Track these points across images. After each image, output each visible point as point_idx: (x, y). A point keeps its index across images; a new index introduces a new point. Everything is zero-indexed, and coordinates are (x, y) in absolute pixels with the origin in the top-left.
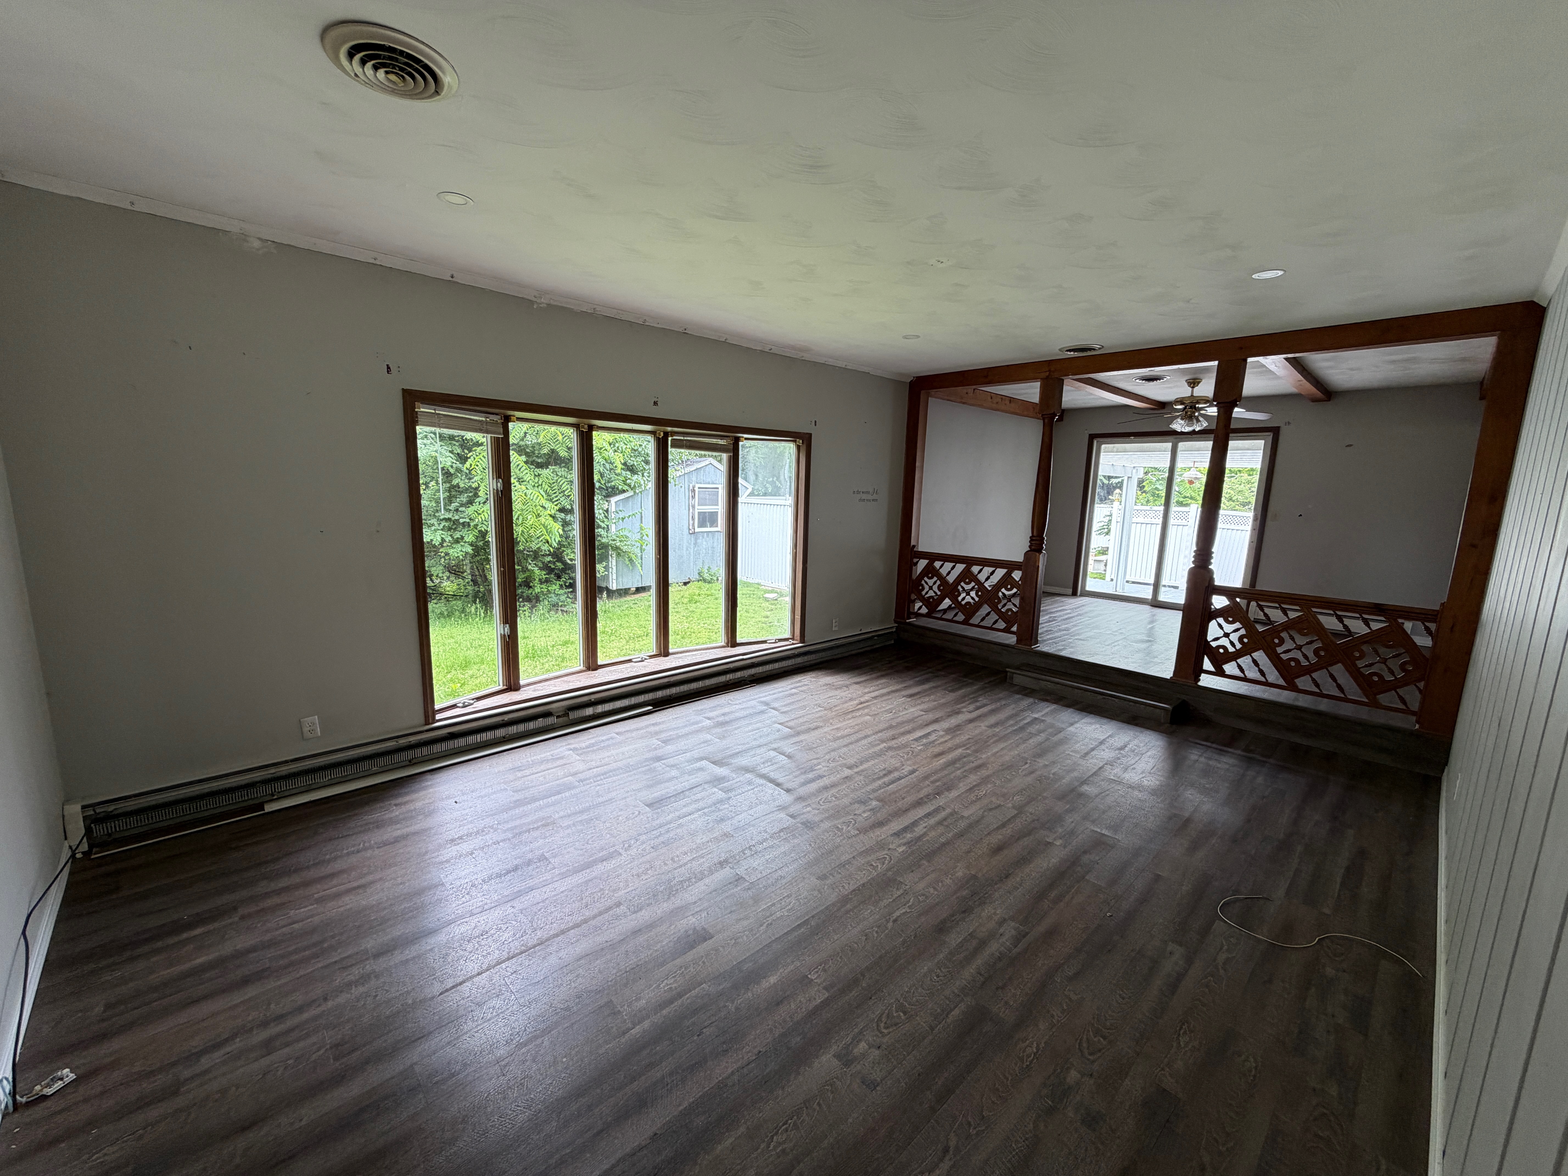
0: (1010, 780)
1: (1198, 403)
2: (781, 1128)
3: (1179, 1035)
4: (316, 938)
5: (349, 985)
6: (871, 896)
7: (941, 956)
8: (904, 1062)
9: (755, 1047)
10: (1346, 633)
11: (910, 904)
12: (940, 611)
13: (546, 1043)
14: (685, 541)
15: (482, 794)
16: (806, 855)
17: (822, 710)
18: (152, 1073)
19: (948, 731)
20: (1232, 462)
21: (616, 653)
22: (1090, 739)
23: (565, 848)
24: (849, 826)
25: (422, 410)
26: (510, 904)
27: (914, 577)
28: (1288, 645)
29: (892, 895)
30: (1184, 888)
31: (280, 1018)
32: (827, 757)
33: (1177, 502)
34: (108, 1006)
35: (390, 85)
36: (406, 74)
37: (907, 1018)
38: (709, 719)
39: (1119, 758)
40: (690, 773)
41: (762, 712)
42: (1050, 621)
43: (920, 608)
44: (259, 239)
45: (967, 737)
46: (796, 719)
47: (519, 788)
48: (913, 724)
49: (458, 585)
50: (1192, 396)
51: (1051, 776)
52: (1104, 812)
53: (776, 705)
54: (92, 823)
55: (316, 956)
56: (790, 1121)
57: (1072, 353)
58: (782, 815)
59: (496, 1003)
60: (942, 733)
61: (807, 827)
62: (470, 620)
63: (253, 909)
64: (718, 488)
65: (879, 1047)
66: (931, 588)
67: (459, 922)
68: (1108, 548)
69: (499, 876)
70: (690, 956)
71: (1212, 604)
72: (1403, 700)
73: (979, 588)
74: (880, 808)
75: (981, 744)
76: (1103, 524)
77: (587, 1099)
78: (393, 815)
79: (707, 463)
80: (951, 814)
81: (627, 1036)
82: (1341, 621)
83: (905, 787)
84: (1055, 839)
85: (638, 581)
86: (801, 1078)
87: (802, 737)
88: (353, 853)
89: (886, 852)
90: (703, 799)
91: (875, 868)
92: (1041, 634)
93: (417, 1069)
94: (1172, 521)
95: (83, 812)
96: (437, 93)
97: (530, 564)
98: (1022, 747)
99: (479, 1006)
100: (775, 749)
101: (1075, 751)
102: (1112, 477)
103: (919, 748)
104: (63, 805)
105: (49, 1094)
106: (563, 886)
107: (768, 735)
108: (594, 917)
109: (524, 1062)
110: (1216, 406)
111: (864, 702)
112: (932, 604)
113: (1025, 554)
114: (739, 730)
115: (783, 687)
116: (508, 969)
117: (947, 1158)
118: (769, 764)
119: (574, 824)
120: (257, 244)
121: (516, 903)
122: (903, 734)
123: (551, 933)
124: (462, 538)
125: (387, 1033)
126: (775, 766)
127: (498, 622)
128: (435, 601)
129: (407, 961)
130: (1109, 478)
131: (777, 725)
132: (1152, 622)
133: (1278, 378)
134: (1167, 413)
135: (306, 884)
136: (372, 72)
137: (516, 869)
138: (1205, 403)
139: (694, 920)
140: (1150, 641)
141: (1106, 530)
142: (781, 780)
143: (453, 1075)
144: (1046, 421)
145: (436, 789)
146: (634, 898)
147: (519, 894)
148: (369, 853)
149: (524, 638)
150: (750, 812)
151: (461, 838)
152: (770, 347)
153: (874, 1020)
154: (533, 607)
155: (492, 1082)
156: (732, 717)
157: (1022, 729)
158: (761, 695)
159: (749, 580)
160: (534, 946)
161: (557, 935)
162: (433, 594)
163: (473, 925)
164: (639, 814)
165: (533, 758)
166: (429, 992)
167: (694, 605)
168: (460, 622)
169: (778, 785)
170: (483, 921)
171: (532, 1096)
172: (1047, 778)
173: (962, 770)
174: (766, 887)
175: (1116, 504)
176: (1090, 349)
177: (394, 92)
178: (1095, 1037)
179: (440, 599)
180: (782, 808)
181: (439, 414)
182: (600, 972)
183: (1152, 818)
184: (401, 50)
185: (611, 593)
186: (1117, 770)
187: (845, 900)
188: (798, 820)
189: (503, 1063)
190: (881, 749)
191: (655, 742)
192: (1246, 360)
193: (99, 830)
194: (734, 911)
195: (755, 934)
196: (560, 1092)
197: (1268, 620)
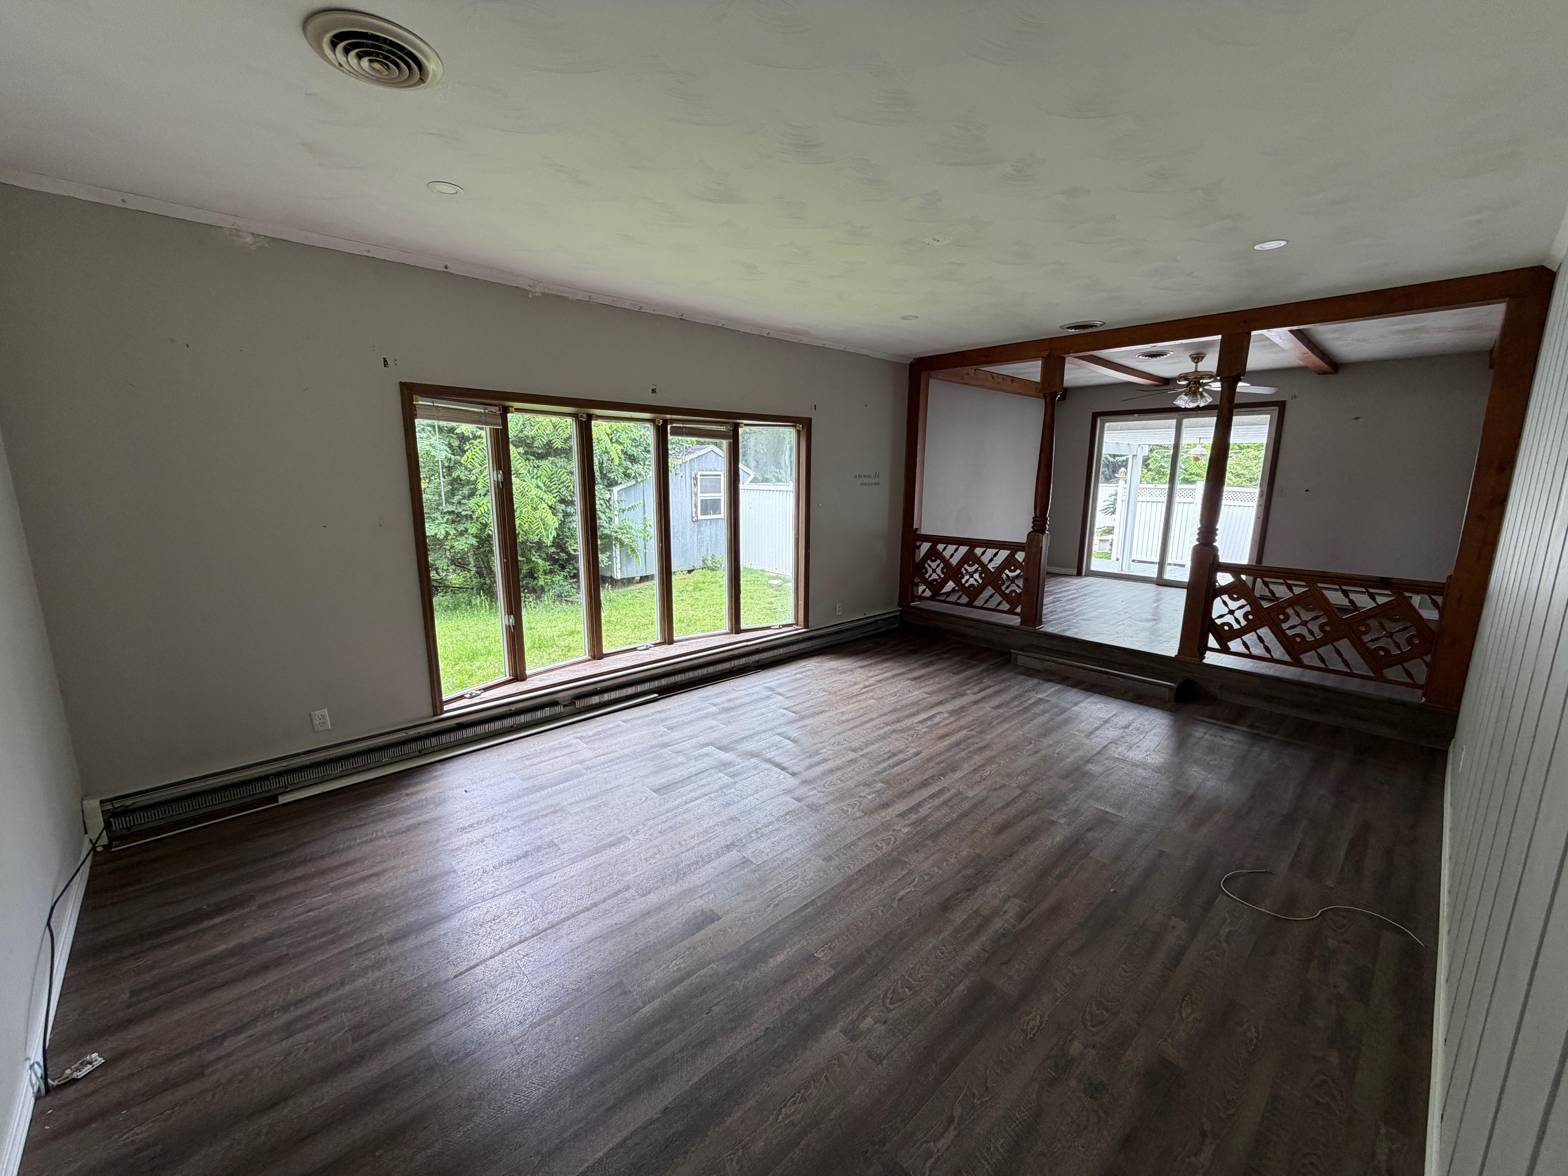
0: (1015, 760)
1: (1202, 378)
2: (789, 1100)
3: (1181, 1006)
4: (332, 925)
5: (365, 970)
6: (876, 877)
7: (946, 933)
8: (910, 1036)
9: (763, 1024)
10: (1351, 608)
11: (915, 883)
12: (944, 594)
13: (559, 1023)
14: (688, 528)
15: (491, 783)
16: (811, 837)
17: (826, 695)
18: (178, 1056)
19: (952, 713)
20: (1236, 437)
21: (621, 642)
22: (1095, 718)
23: (574, 834)
24: (854, 808)
25: (420, 403)
26: (521, 889)
27: (917, 560)
28: (1294, 621)
29: (897, 875)
30: (1187, 864)
31: (297, 1003)
32: (832, 740)
33: (1182, 479)
34: (134, 993)
35: (373, 73)
36: (389, 62)
37: (912, 994)
38: (714, 705)
39: (1123, 737)
40: (696, 759)
41: (768, 698)
42: (1054, 602)
43: (924, 591)
44: (252, 234)
45: (972, 718)
46: (801, 703)
47: (528, 776)
48: (918, 707)
49: (464, 577)
50: (1196, 371)
51: (1056, 755)
52: (1108, 791)
53: (781, 690)
54: (110, 817)
55: (333, 942)
56: (797, 1094)
57: (1073, 330)
58: (788, 798)
59: (507, 984)
60: (946, 715)
61: (812, 809)
62: (476, 612)
63: (269, 898)
64: (720, 475)
65: (885, 1022)
66: (934, 571)
67: (471, 908)
68: (1113, 527)
69: (510, 862)
70: (699, 936)
71: (1216, 581)
72: (1409, 674)
73: (982, 569)
74: (885, 790)
75: (985, 725)
76: (1108, 503)
77: (599, 1075)
78: (405, 804)
79: (709, 450)
80: (956, 795)
81: (637, 1015)
82: (1347, 596)
83: (910, 769)
84: (1059, 818)
85: (642, 570)
86: (808, 1053)
87: (806, 722)
88: (366, 842)
89: (891, 833)
90: (709, 784)
91: (880, 849)
92: (1046, 614)
93: (434, 1049)
94: (1177, 499)
95: (101, 807)
96: (422, 80)
97: (534, 555)
98: (1027, 727)
99: (493, 988)
100: (780, 734)
101: (1078, 731)
102: (1117, 456)
103: (924, 730)
104: (82, 800)
105: (79, 1077)
106: (573, 870)
107: (773, 720)
108: (604, 901)
109: (538, 1040)
110: (1219, 381)
111: (869, 686)
112: (936, 587)
113: (1028, 535)
114: (744, 716)
115: (787, 673)
116: (520, 952)
117: (952, 1127)
118: (774, 748)
119: (582, 811)
120: (249, 239)
121: (527, 888)
122: (907, 717)
123: (562, 916)
124: (466, 530)
125: (404, 1015)
126: (781, 751)
127: (503, 613)
128: (441, 594)
129: (422, 946)
130: (1114, 456)
131: (781, 710)
132: (1157, 601)
133: (1283, 350)
134: (1170, 390)
135: (322, 873)
136: (355, 61)
137: (526, 855)
138: (1210, 378)
139: (702, 902)
140: (1155, 620)
141: (1112, 509)
142: (786, 765)
143: (468, 1055)
144: (1048, 400)
145: (446, 779)
146: (642, 881)
147: (530, 879)
148: (381, 842)
149: (531, 629)
150: (756, 796)
151: (471, 826)
152: (767, 331)
153: (880, 995)
154: (538, 598)
155: (506, 1060)
156: (737, 702)
157: (1026, 709)
158: (766, 681)
159: (753, 567)
160: (546, 930)
161: (567, 919)
162: (440, 587)
163: (485, 910)
164: (646, 800)
165: (540, 747)
166: (443, 975)
167: (698, 593)
168: (466, 614)
169: (783, 769)
170: (494, 906)
171: (546, 1073)
172: (1051, 758)
173: (966, 751)
174: (773, 869)
175: (1121, 482)
176: (1092, 326)
177: (378, 81)
178: (1098, 1009)
179: (446, 592)
180: (788, 792)
181: (438, 407)
182: (610, 953)
183: (1156, 796)
184: (384, 38)
185: (614, 582)
186: (1122, 749)
187: (850, 881)
188: (804, 803)
189: (517, 1043)
190: (886, 732)
191: (661, 728)
192: (1250, 334)
193: (118, 824)
194: (742, 893)
195: (762, 915)
196: (573, 1069)
197: (1273, 597)
